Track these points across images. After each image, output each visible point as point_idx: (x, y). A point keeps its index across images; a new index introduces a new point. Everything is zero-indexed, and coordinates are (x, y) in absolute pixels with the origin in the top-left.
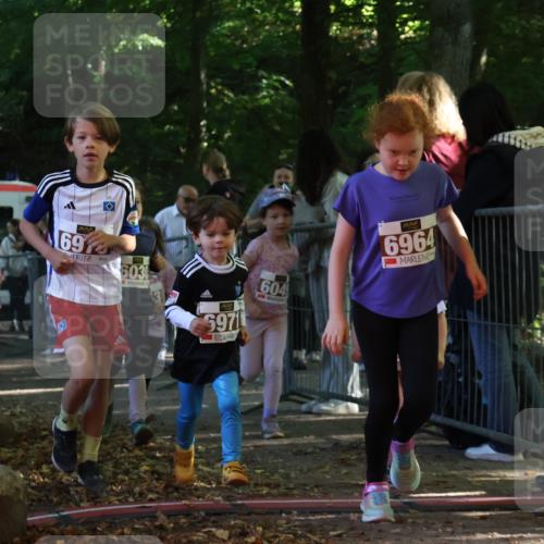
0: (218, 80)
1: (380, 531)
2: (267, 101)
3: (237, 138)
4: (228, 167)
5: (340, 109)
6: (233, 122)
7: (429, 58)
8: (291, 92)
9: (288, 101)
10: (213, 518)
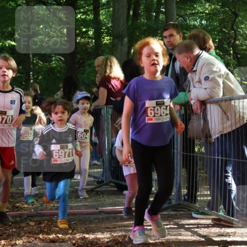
0: (37, 58)
1: (91, 221)
2: (55, 65)
3: (44, 79)
4: (40, 89)
5: (82, 68)
6: (42, 73)
7: (112, 50)
8: (63, 62)
9: (62, 65)
10: (29, 218)
